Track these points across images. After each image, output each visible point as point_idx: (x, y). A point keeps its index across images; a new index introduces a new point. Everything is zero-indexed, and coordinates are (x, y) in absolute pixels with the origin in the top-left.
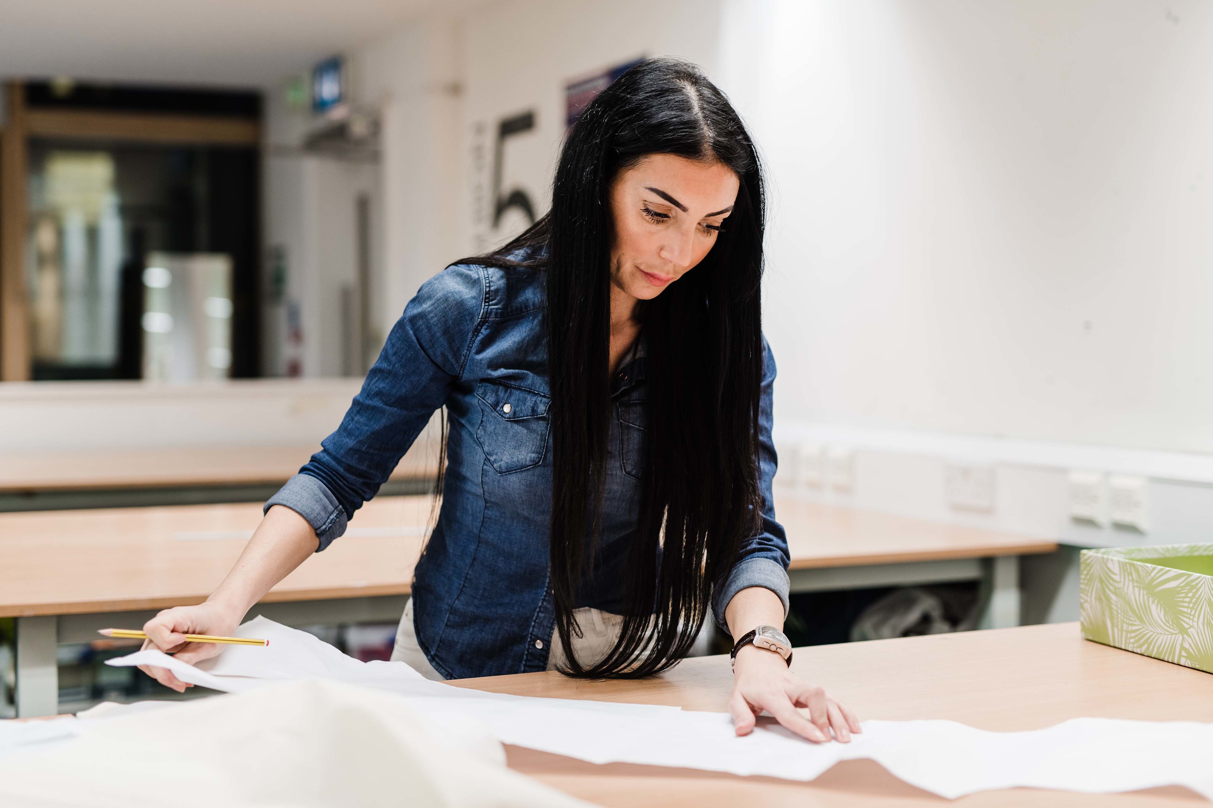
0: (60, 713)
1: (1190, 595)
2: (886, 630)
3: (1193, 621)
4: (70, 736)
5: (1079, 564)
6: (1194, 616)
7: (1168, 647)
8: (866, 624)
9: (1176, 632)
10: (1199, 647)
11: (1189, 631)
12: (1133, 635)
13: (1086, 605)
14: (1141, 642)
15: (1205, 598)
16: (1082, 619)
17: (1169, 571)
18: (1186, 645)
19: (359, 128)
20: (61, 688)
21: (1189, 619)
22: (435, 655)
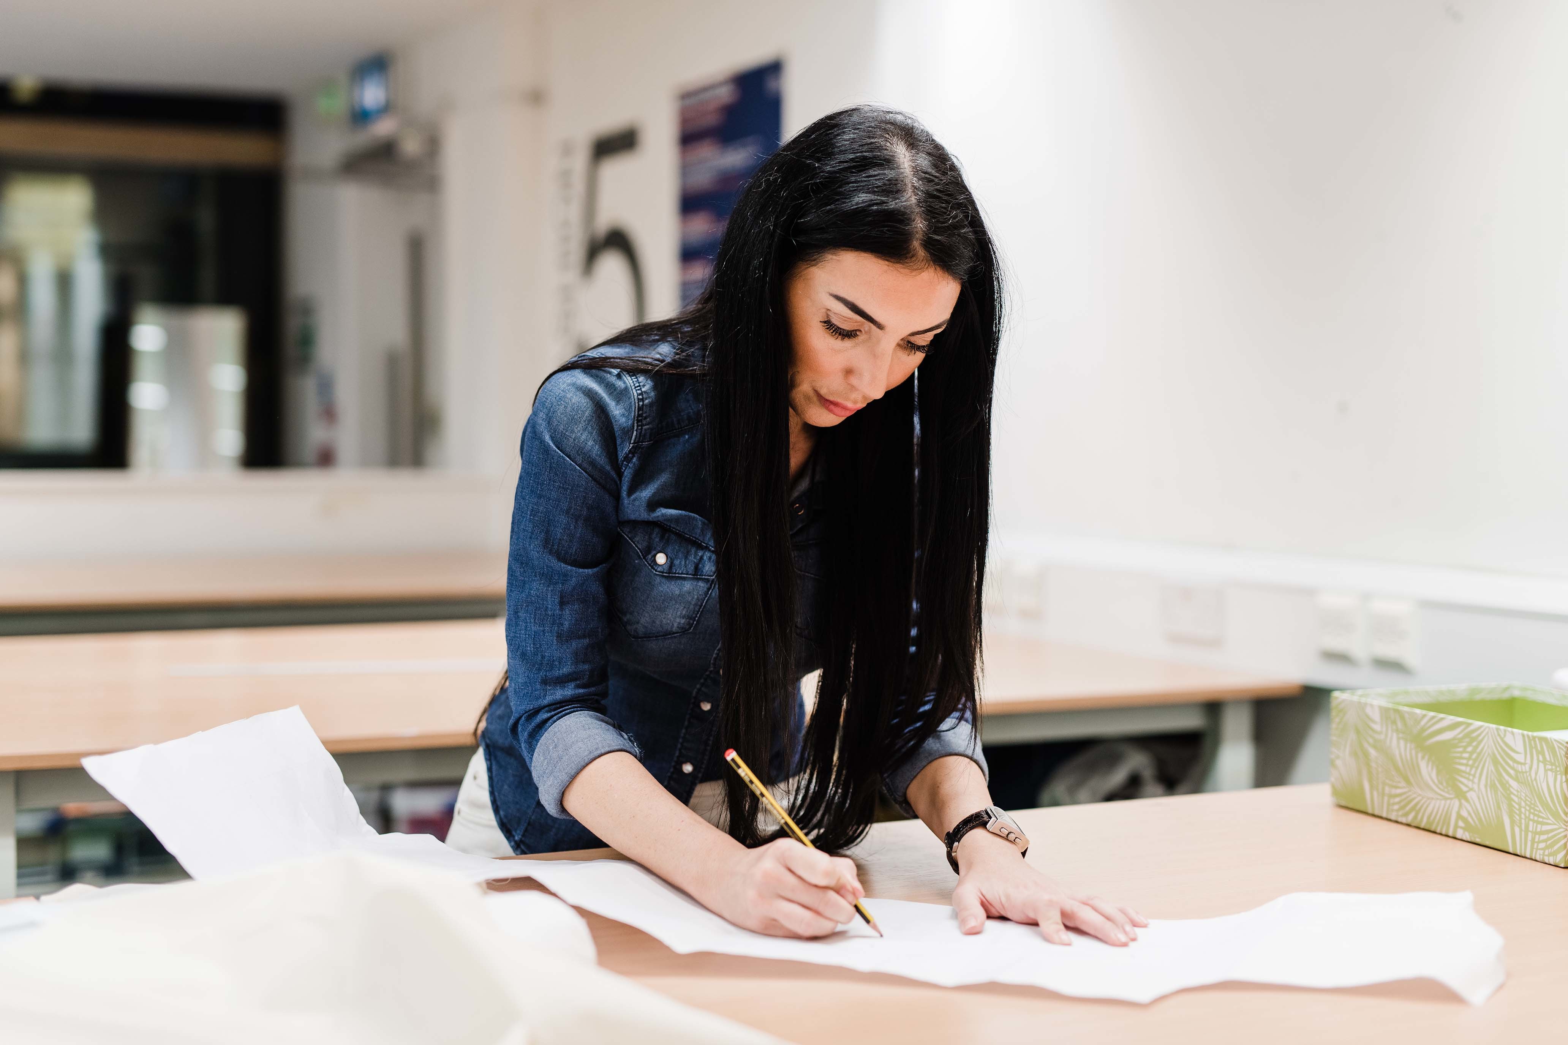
0: (18, 896)
1: (1470, 749)
2: (1083, 793)
3: (1473, 782)
4: (32, 925)
5: (1328, 710)
6: (1474, 776)
7: (1440, 817)
8: (1058, 787)
9: (1452, 796)
10: (1479, 814)
11: (1469, 795)
12: (1397, 800)
13: (1338, 763)
14: (1408, 808)
15: (1489, 754)
16: (1333, 779)
17: (1442, 719)
18: (1464, 813)
19: (411, 146)
20: (20, 866)
21: (1468, 779)
22: (521, 841)
